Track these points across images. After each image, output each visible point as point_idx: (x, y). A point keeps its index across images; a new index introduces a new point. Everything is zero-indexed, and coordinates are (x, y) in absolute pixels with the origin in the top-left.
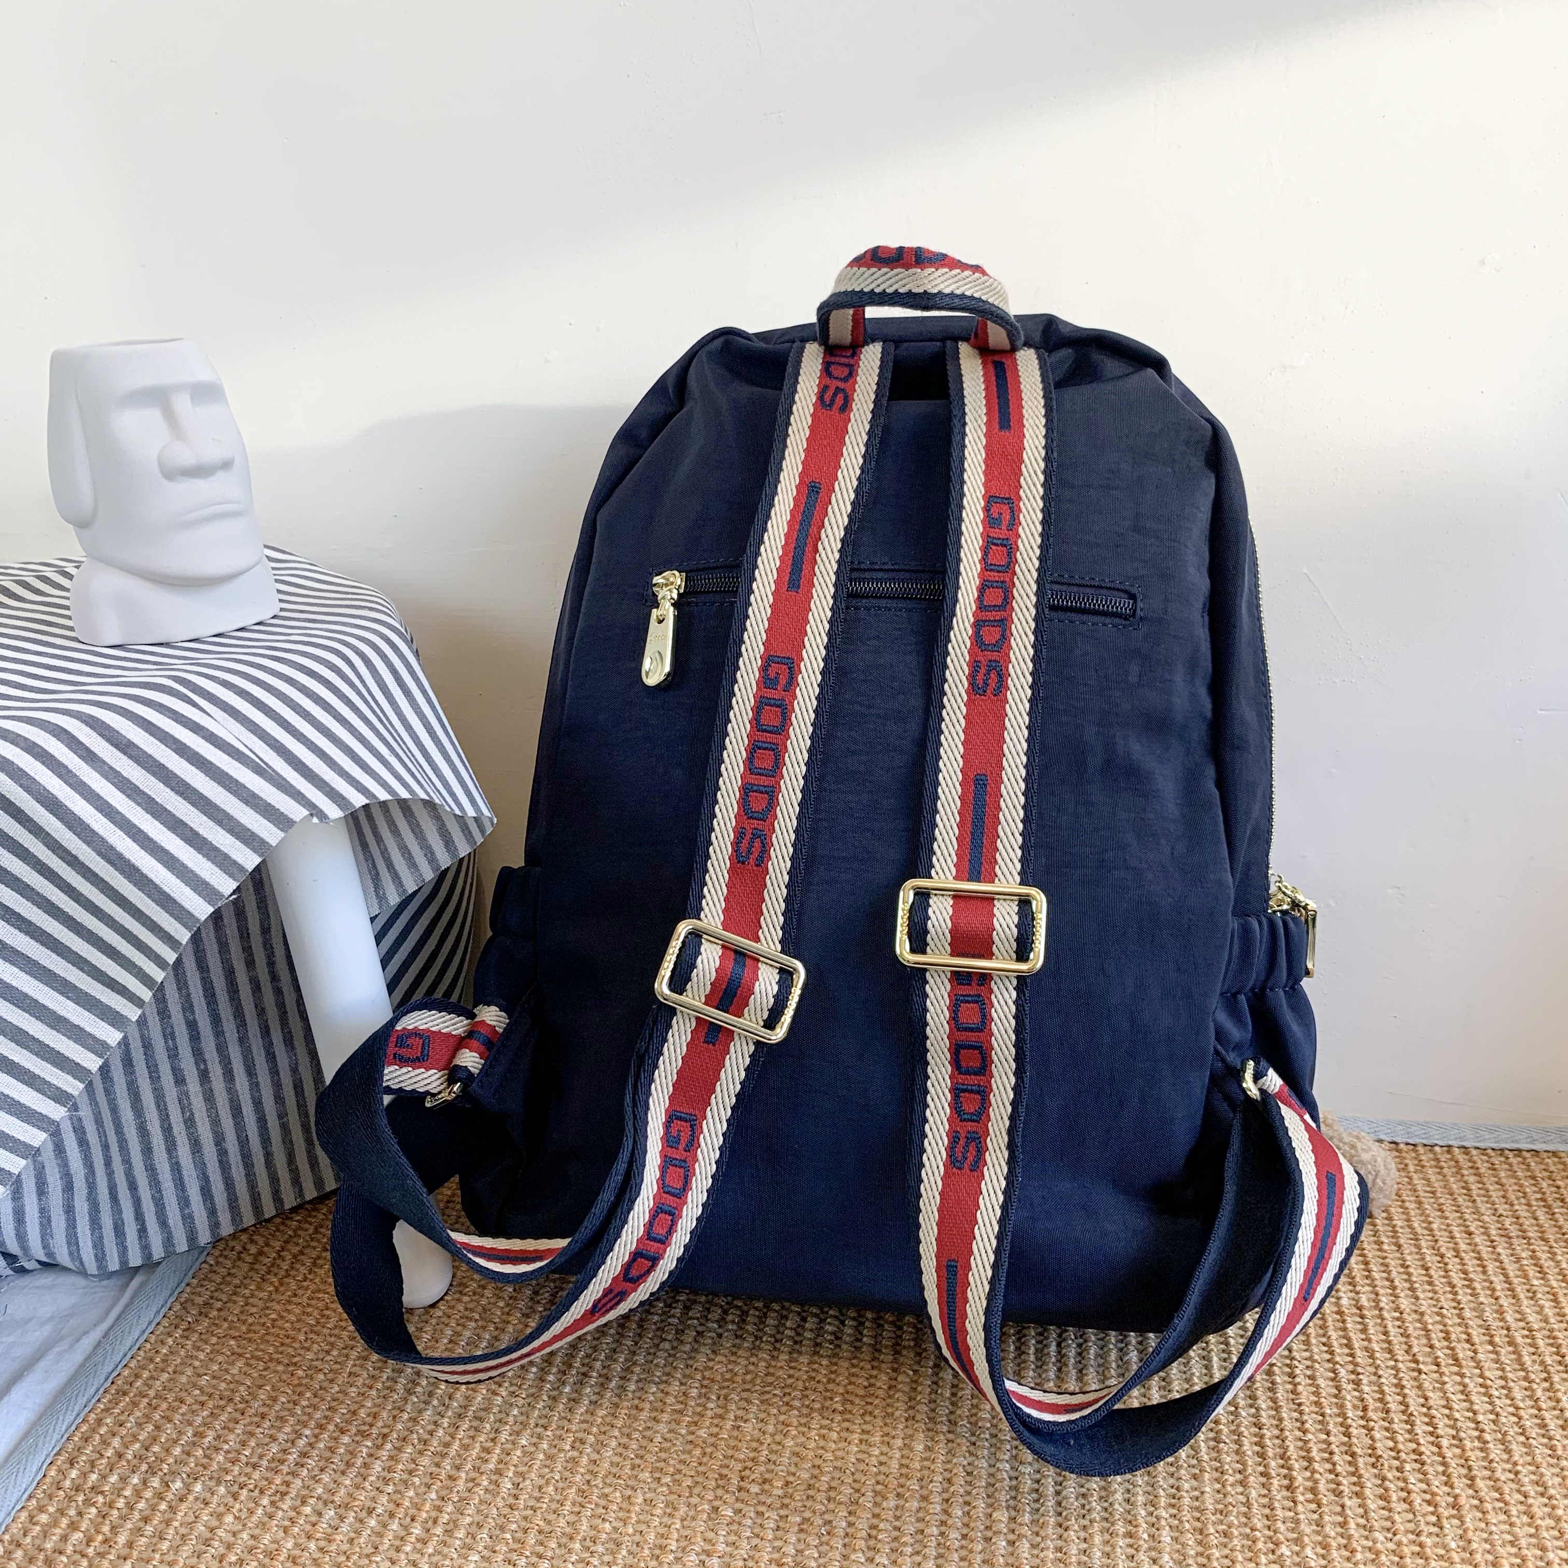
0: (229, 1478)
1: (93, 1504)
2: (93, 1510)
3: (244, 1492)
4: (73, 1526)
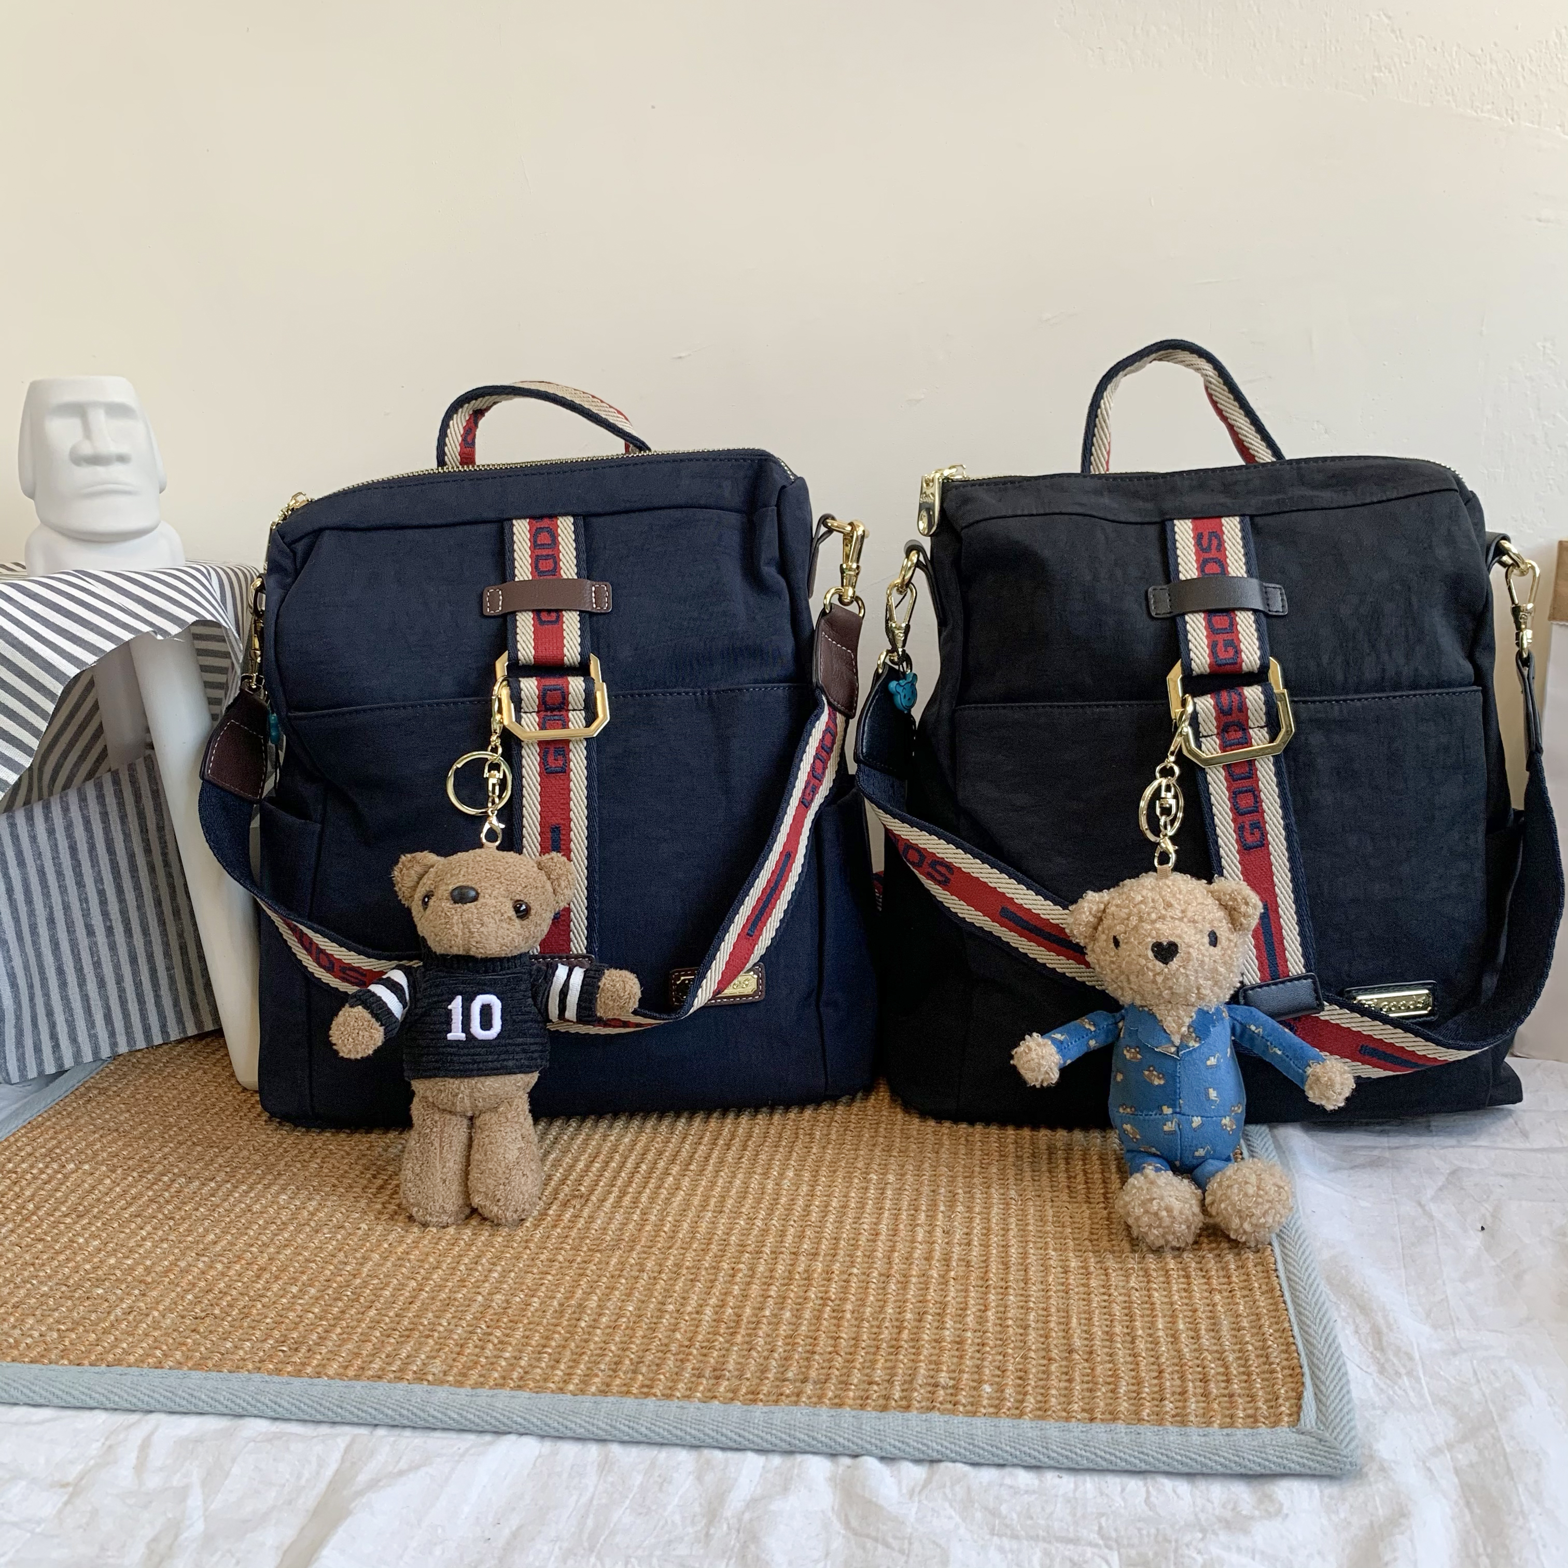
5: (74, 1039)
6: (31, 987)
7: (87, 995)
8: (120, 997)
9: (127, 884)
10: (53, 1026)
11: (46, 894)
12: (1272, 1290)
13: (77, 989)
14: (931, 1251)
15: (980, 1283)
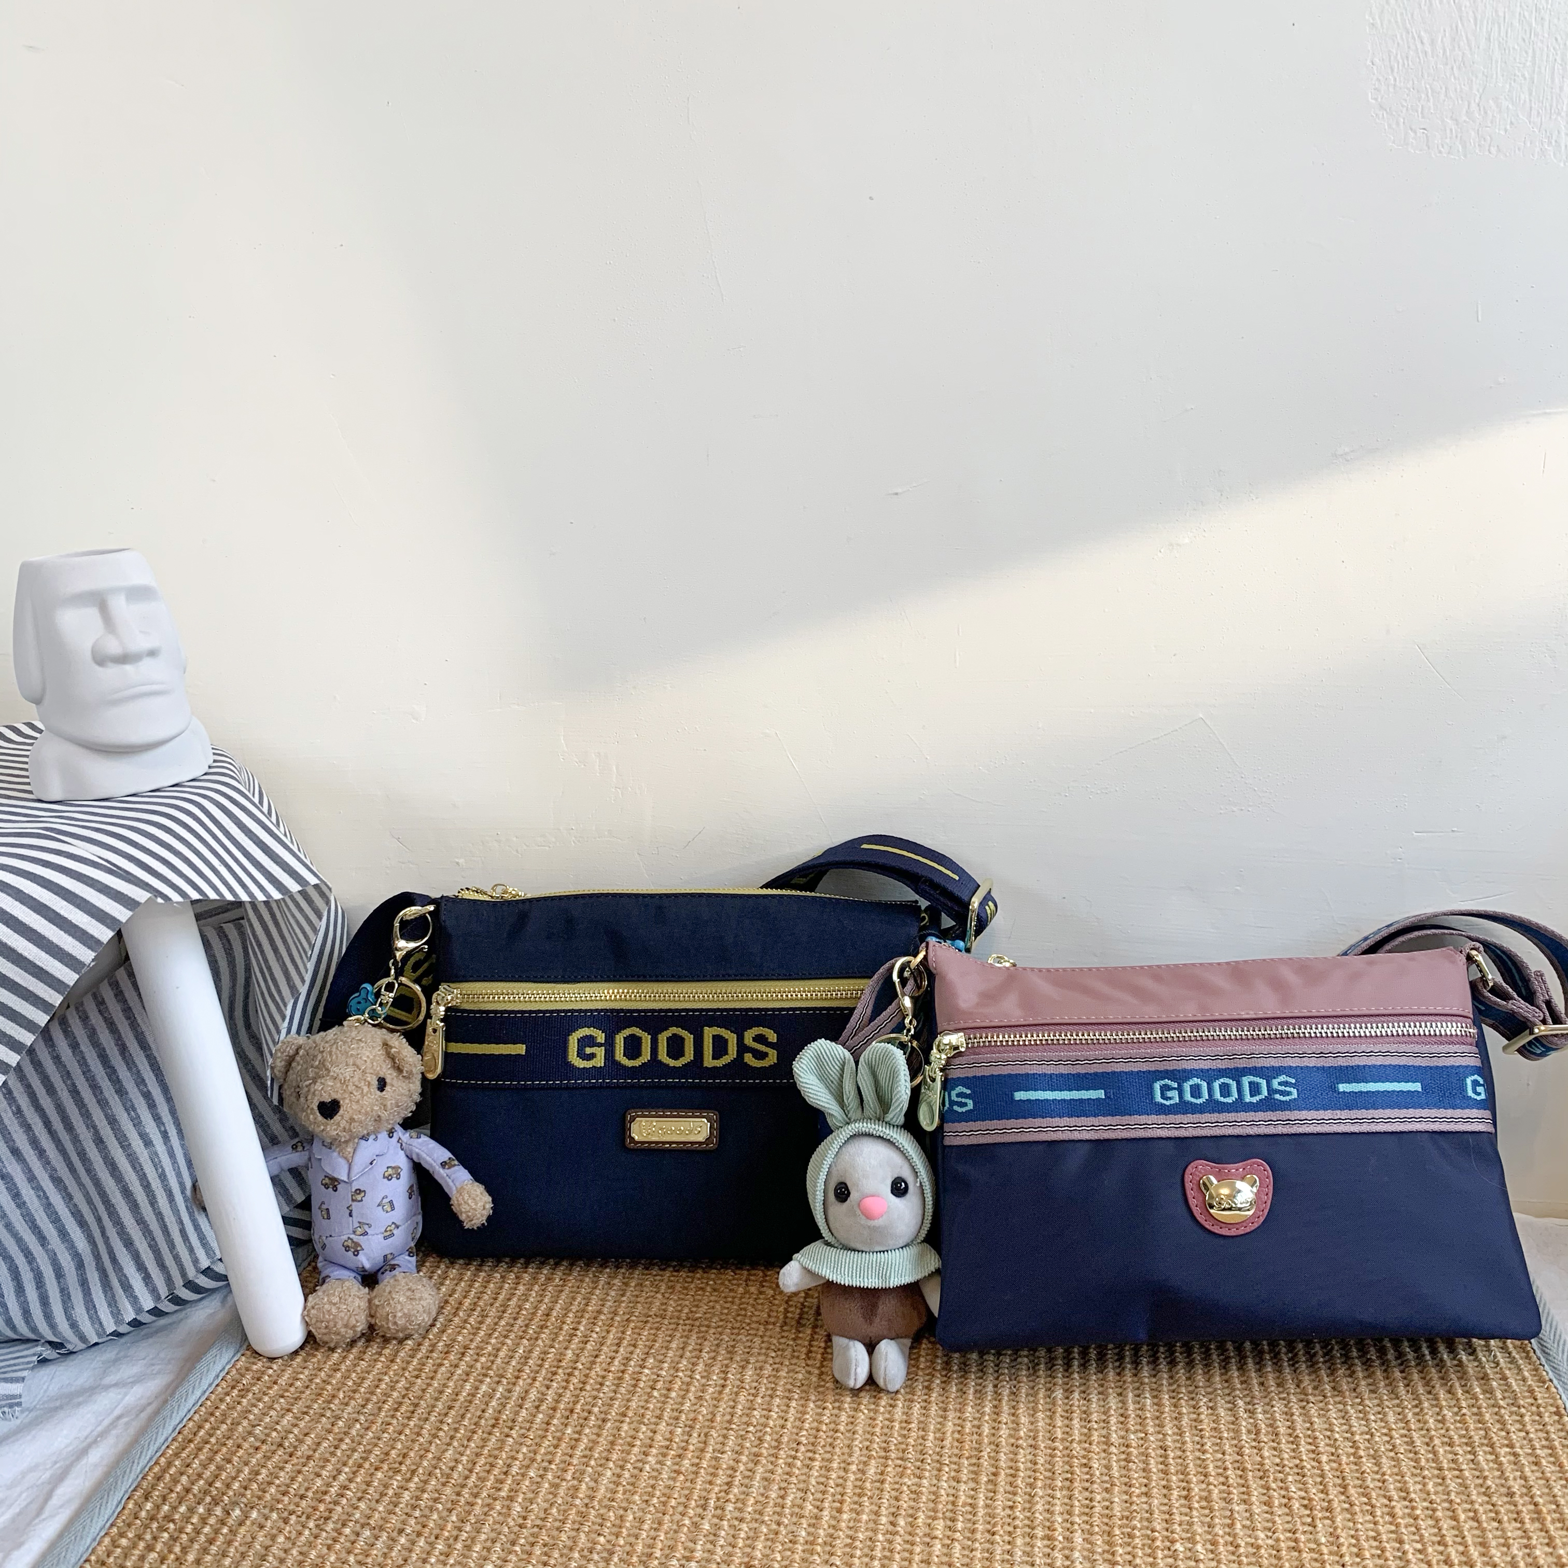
0: (280, 1506)
1: (166, 1530)
2: (166, 1535)
3: (293, 1517)
4: (150, 1548)
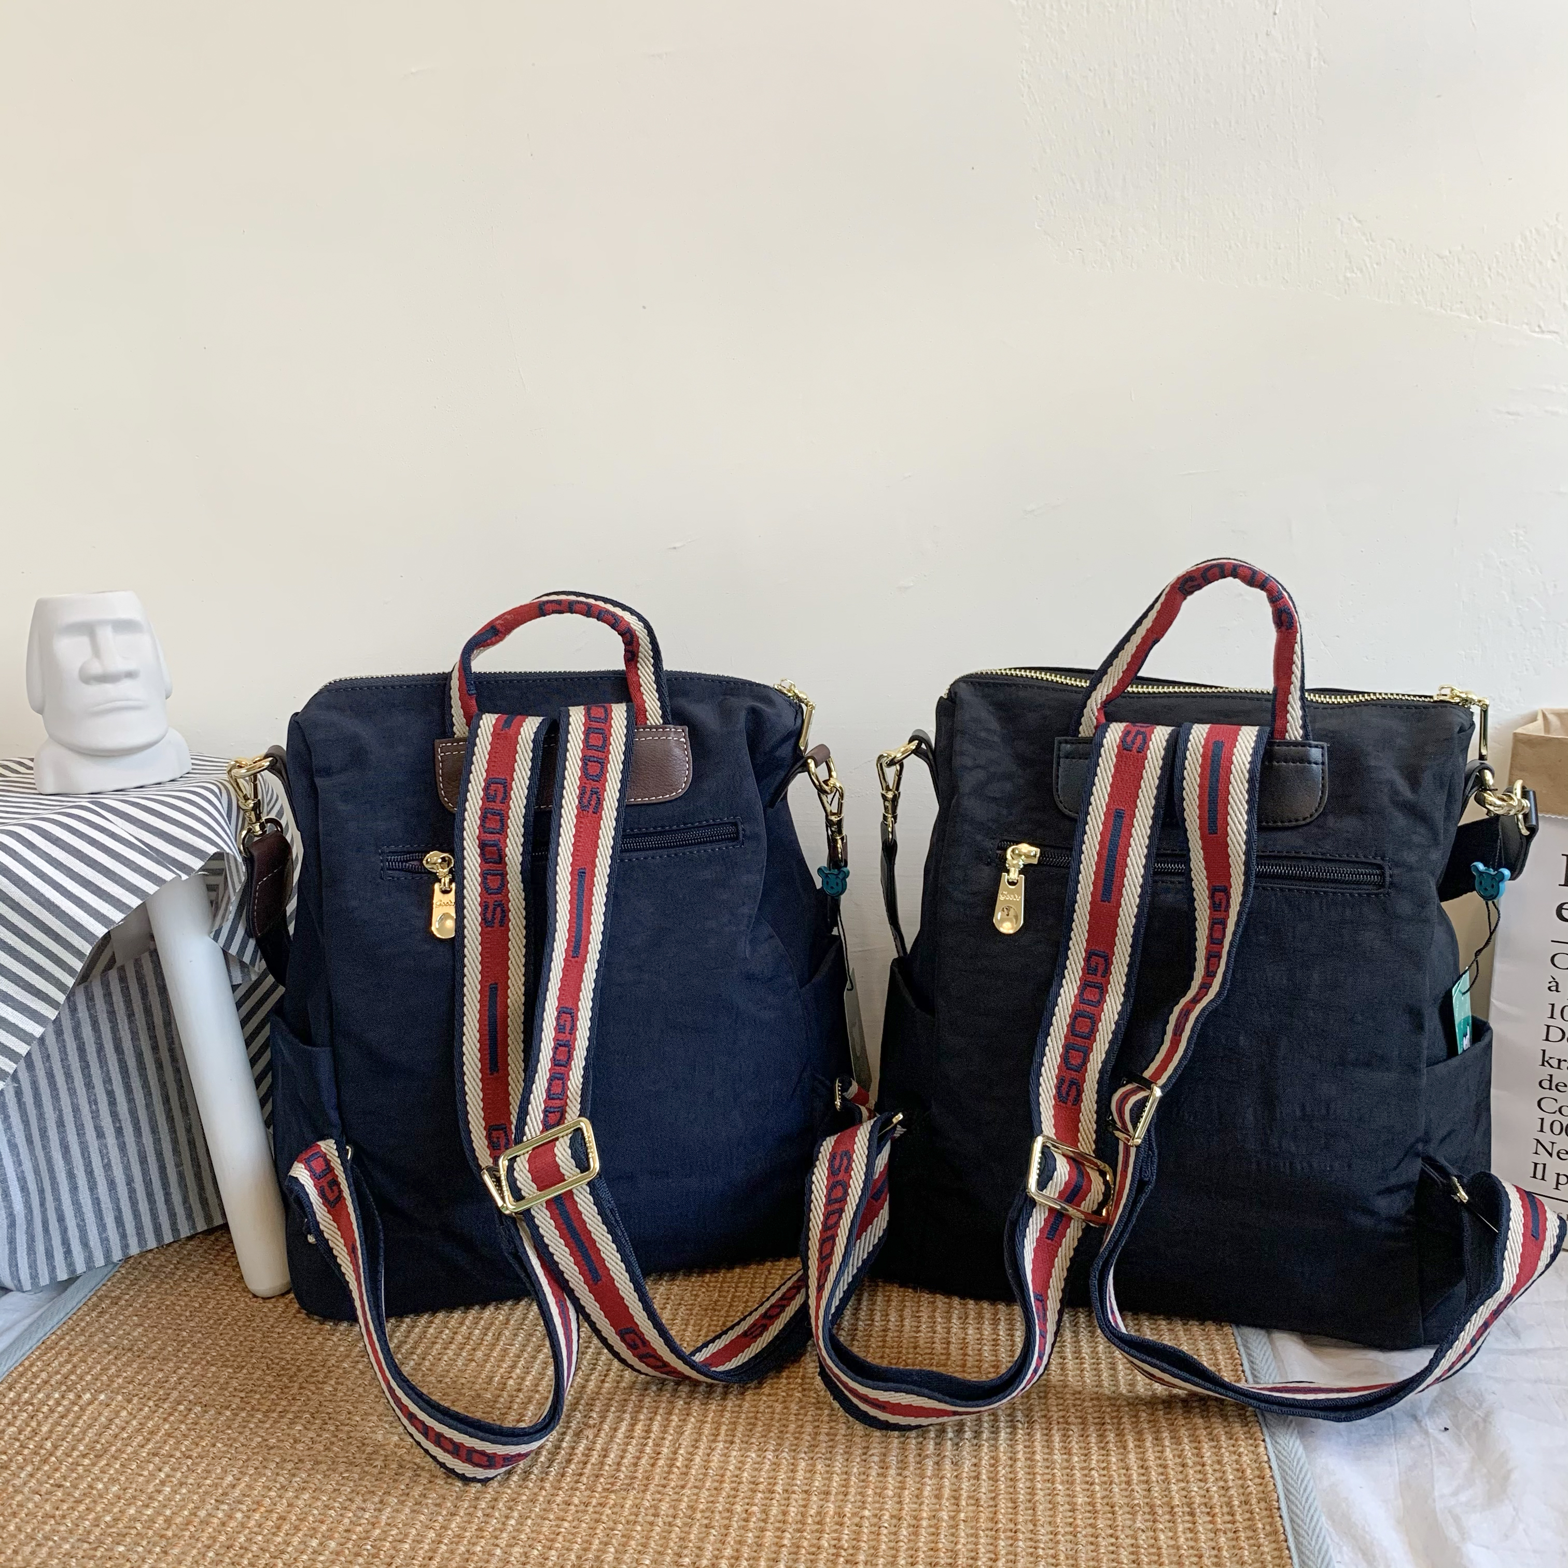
5: (85, 1244)
6: (41, 1191)
7: (98, 1199)
8: (130, 1197)
9: (136, 1083)
10: (64, 1231)
11: (56, 1097)
12: (1276, 1532)
13: (88, 1193)
14: (940, 1488)
15: (990, 1525)
